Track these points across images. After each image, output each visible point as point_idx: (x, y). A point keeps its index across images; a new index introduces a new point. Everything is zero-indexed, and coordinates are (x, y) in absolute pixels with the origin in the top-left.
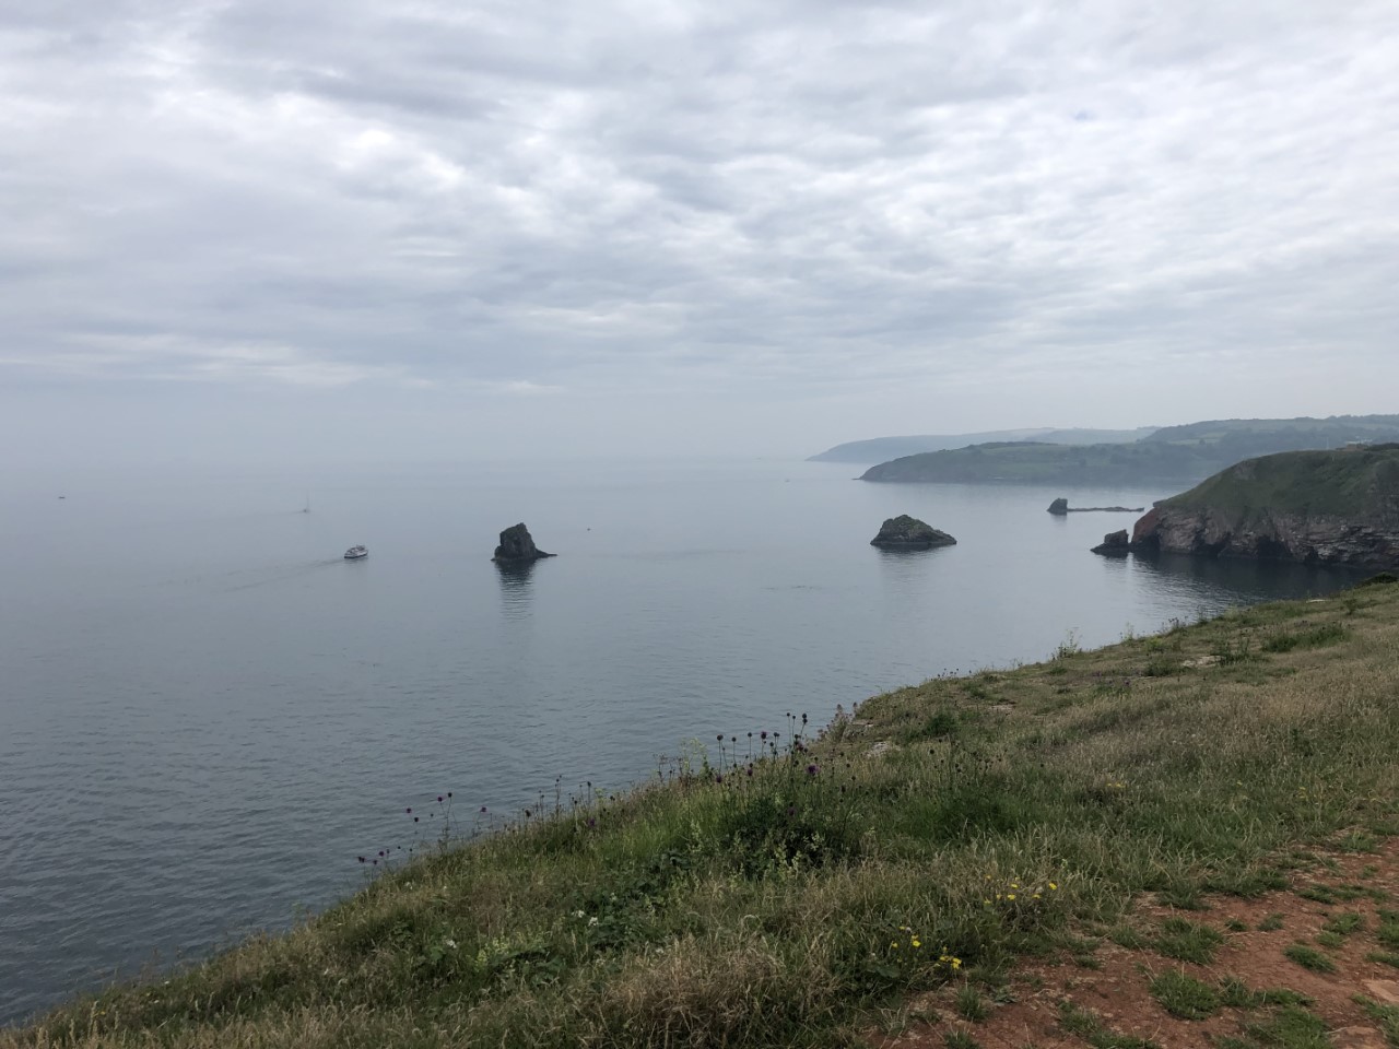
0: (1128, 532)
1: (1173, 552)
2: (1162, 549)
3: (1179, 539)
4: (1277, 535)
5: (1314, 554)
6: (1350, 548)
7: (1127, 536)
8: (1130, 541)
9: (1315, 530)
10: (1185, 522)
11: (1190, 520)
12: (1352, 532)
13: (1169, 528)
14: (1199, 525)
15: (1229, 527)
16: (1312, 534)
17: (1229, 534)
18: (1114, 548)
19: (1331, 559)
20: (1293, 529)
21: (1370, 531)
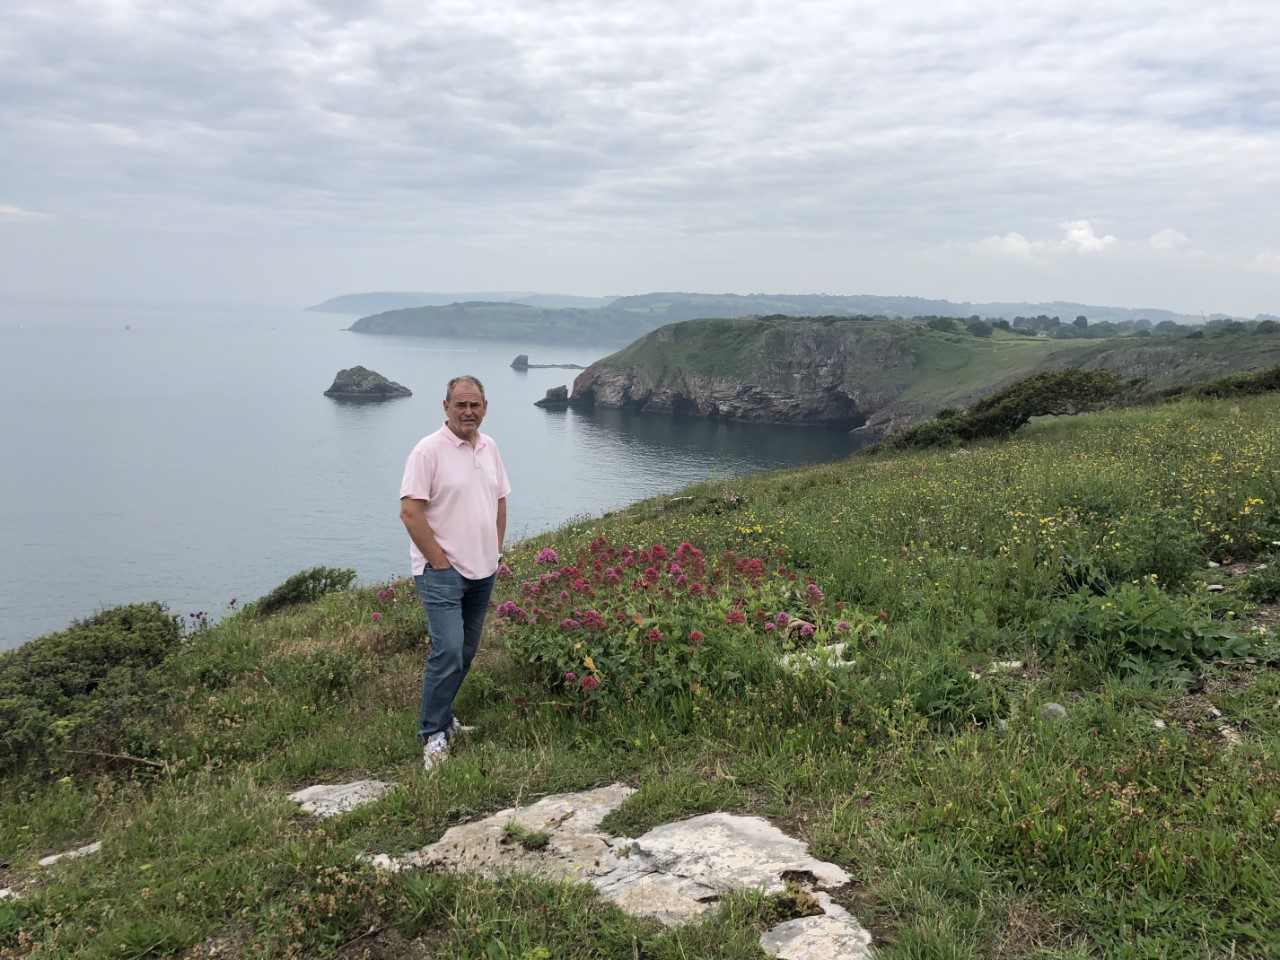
0: (567, 388)
1: (605, 407)
2: (596, 404)
3: (610, 396)
4: (689, 393)
5: (716, 410)
6: (744, 405)
7: (566, 392)
8: (569, 396)
9: (718, 389)
10: (615, 380)
11: (620, 377)
12: (746, 390)
13: (603, 384)
14: (627, 382)
15: (651, 385)
16: (716, 392)
17: (651, 391)
18: (554, 402)
19: (729, 414)
20: (701, 388)
21: (758, 390)
